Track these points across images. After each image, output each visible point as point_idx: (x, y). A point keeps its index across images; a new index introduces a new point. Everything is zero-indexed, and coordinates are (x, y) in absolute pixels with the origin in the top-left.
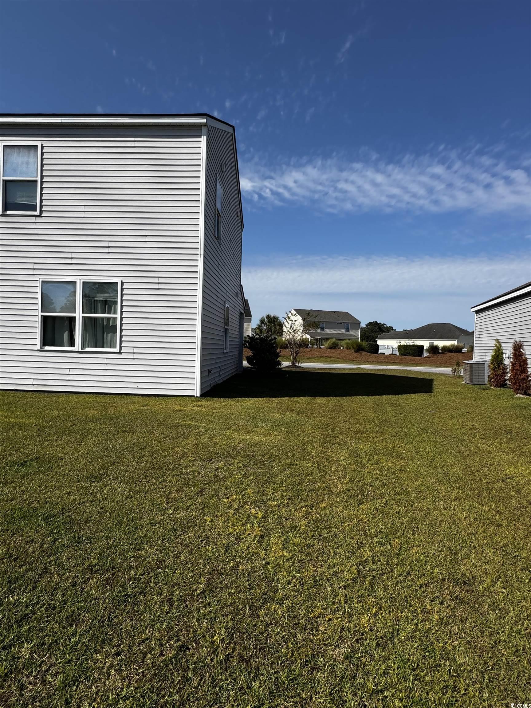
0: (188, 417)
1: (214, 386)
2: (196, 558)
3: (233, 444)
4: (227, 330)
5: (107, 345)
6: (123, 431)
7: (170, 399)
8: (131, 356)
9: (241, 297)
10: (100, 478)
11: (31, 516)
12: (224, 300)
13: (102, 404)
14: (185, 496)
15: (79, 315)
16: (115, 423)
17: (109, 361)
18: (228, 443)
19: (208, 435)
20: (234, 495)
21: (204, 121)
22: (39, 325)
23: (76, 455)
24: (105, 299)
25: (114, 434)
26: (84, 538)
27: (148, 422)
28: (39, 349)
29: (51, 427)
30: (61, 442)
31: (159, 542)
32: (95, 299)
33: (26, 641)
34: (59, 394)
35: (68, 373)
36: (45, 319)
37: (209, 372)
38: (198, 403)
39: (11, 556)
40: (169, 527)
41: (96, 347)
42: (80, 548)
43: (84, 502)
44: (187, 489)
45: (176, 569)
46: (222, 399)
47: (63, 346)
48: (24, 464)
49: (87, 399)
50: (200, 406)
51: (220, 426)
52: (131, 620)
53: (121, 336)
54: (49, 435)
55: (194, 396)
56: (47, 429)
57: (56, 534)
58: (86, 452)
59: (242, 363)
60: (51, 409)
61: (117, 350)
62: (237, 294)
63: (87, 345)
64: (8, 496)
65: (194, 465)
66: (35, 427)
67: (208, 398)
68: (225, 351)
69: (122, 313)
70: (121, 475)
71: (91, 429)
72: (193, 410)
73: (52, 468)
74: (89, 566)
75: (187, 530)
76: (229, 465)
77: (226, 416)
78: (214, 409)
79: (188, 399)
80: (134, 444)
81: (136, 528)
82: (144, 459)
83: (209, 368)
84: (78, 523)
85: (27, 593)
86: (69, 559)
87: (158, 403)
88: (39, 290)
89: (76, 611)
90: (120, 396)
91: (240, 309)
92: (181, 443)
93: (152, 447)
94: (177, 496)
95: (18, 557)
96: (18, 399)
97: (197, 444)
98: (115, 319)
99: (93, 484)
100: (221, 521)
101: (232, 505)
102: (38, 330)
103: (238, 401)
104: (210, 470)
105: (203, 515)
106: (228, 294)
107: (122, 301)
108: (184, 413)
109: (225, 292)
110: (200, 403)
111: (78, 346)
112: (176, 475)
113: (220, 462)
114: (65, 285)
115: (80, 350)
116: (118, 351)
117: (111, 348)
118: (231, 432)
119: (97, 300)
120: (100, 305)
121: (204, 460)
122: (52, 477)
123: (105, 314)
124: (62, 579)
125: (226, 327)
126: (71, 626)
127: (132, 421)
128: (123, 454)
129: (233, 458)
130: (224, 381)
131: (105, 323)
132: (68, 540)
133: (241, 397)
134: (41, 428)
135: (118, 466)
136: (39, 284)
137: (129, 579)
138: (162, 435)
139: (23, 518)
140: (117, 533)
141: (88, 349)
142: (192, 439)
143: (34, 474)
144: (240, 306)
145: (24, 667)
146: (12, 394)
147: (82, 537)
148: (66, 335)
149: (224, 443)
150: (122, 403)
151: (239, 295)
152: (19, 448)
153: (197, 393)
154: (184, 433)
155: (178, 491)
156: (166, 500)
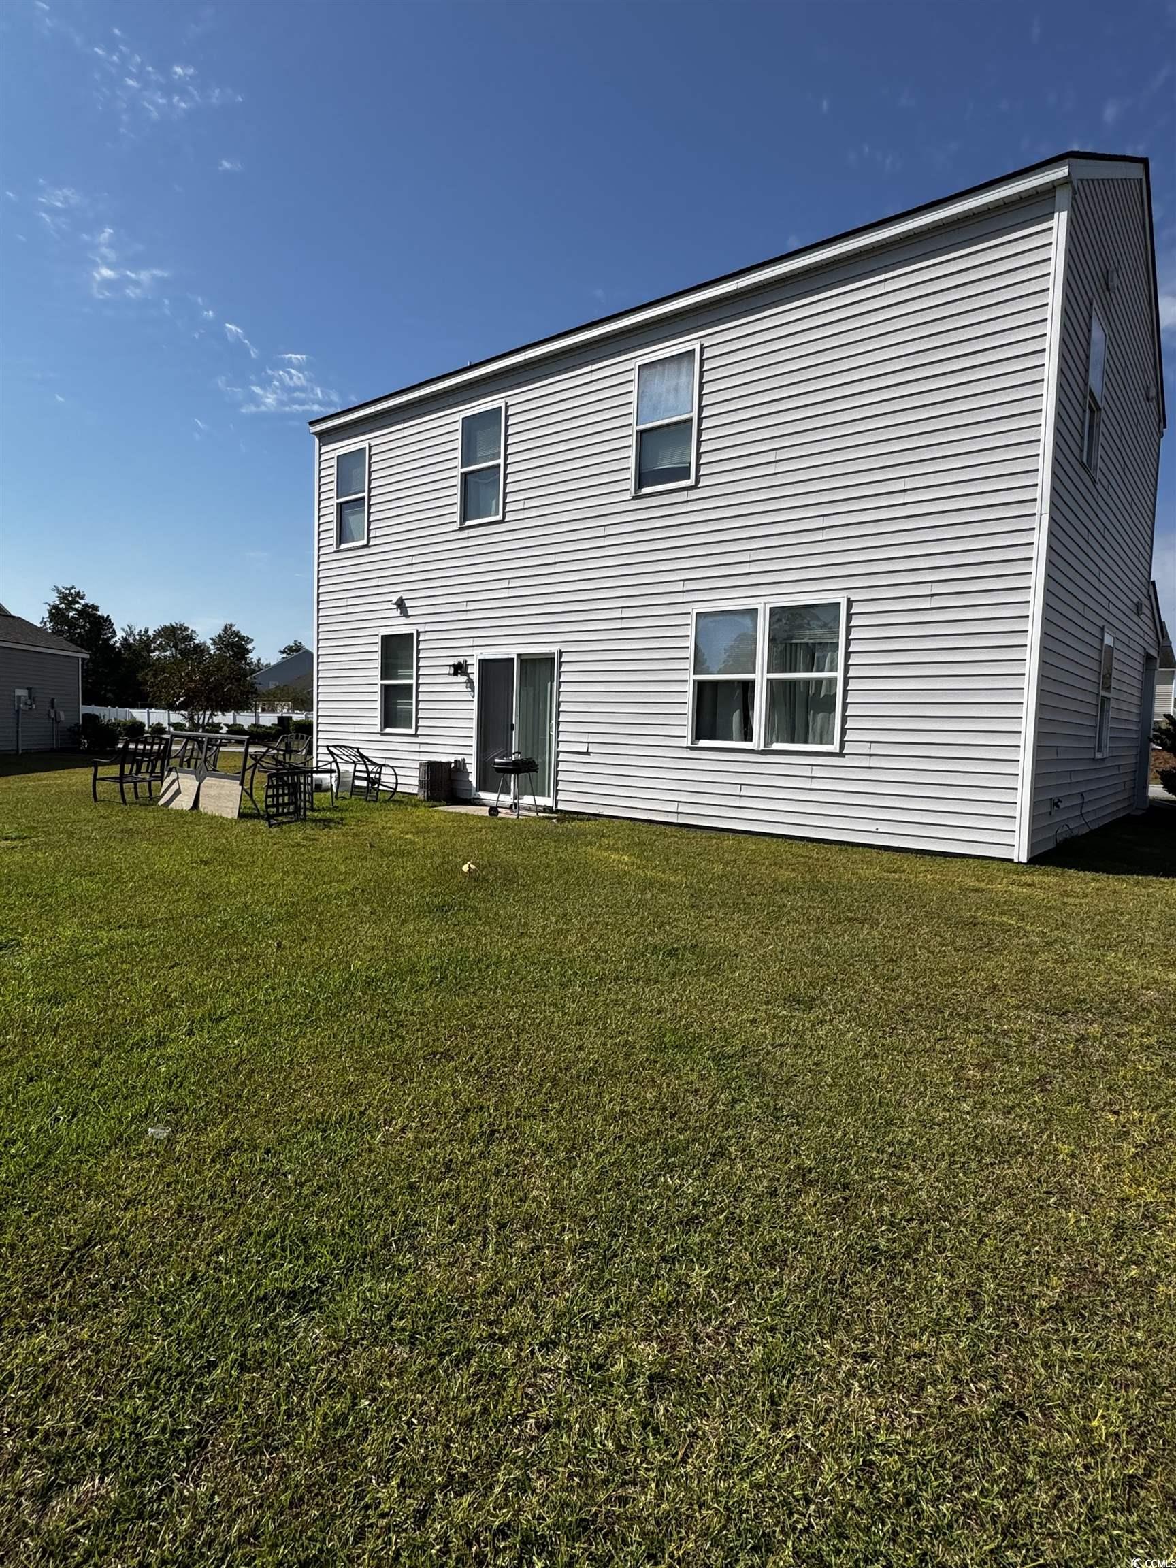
0: (998, 906)
1: (1066, 840)
2: (1034, 1226)
3: (1126, 986)
4: (1105, 700)
5: (814, 737)
6: (851, 919)
7: (952, 862)
8: (865, 762)
9: (1149, 614)
10: (810, 1005)
11: (692, 1048)
12: (1101, 623)
13: (803, 860)
14: (1001, 1082)
15: (761, 677)
16: (832, 900)
17: (817, 772)
18: (1112, 982)
19: (1052, 955)
20: (1134, 1109)
21: (1062, 172)
22: (689, 698)
23: (762, 951)
24: (812, 641)
25: (831, 922)
26: (785, 1113)
27: (904, 907)
28: (690, 745)
29: (713, 895)
30: (732, 924)
31: (943, 1165)
32: (794, 641)
33: (697, 1260)
34: (721, 834)
35: (738, 793)
36: (700, 686)
37: (1055, 804)
38: (1023, 878)
39: (664, 1109)
40: (962, 1139)
41: (792, 741)
42: (779, 1130)
43: (781, 1045)
44: (1005, 1066)
45: (986, 1235)
46: (1089, 875)
47: (730, 739)
48: (673, 953)
49: (773, 847)
50: (1029, 885)
51: (1088, 937)
52: (889, 1302)
53: (844, 719)
54: (711, 907)
55: (1011, 861)
56: (706, 896)
57: (734, 1090)
58: (779, 949)
59: (1145, 788)
60: (709, 860)
61: (835, 748)
62: (1139, 606)
63: (774, 738)
64: (653, 1005)
65: (1019, 1017)
66: (686, 890)
67: (1049, 869)
68: (1099, 756)
69: (847, 668)
70: (849, 1005)
71: (785, 906)
72: (1011, 893)
73: (719, 969)
74: (798, 1167)
75: (1007, 1157)
76: (1117, 1035)
77: (1101, 915)
78: (1066, 894)
79: (995, 864)
80: (874, 948)
81: (889, 1122)
82: (897, 982)
83: (1054, 795)
84: (772, 1081)
85: (694, 1180)
86: (761, 1143)
87: (923, 868)
88: (692, 631)
89: (779, 1242)
90: (838, 847)
91: (1146, 645)
92: (985, 963)
93: (916, 960)
94: (979, 1077)
95: (676, 1113)
96: (654, 837)
97: (1028, 971)
98: (832, 682)
99: (797, 1013)
100: (1099, 1162)
101: (1128, 1133)
102: (689, 709)
103: (1137, 883)
104: (1061, 1036)
105: (1050, 1136)
106: (1112, 609)
107: (848, 643)
108: (988, 895)
109: (1104, 602)
110: (1028, 879)
111: (757, 742)
112: (977, 1032)
113: (1090, 1024)
114: (737, 618)
115: (762, 747)
116: (838, 751)
117: (821, 743)
118: (1120, 955)
119: (796, 644)
120: (801, 655)
121: (1044, 1010)
122: (721, 985)
123: (812, 671)
124: (750, 1175)
125: (1103, 693)
126: (773, 1267)
127: (866, 901)
128: (852, 965)
129: (1126, 1020)
130: (1092, 831)
131: (812, 691)
132: (757, 1107)
133: (1146, 873)
134: (696, 894)
135: (842, 987)
136: (691, 620)
137: (881, 1220)
138: (938, 939)
139: (679, 1047)
140: (849, 1120)
141: (776, 746)
142: (1012, 958)
143: (690, 973)
144: (1147, 638)
145: (697, 1305)
146: (645, 826)
147: (781, 1109)
148: (736, 717)
149: (1099, 979)
150: (844, 861)
151: (1145, 610)
152: (662, 924)
153: (1021, 854)
154: (990, 942)
155: (982, 1067)
156: (955, 1081)
